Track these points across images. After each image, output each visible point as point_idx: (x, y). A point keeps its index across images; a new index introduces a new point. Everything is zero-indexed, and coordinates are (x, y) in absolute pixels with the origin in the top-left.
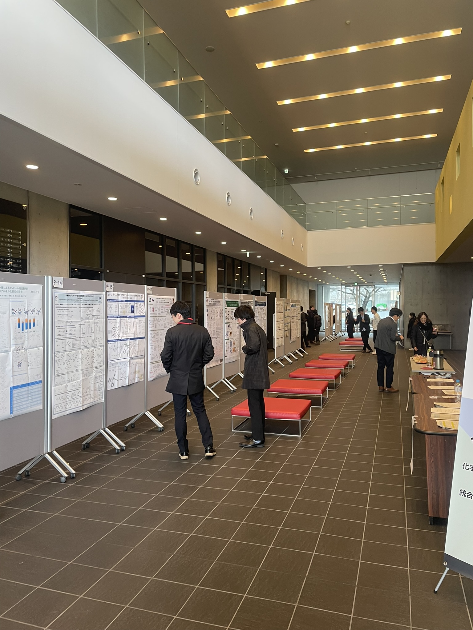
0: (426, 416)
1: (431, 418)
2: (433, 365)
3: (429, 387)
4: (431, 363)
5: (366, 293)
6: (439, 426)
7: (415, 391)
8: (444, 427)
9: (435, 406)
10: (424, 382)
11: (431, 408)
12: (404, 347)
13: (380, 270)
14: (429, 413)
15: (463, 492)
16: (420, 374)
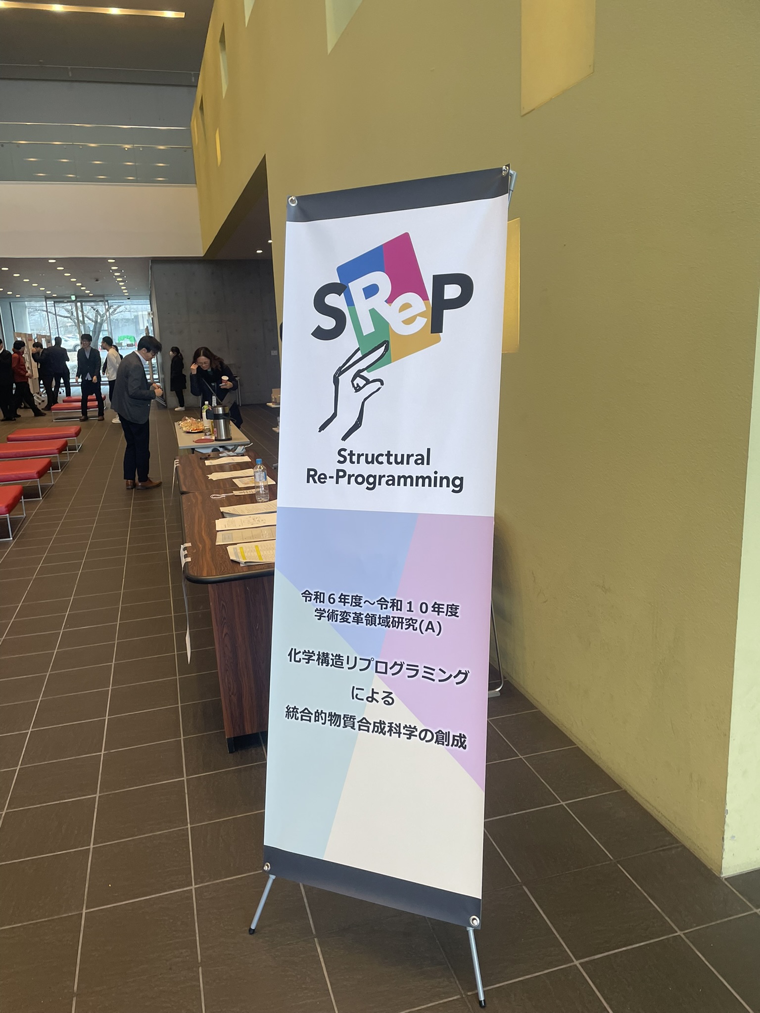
0: (208, 542)
1: (217, 544)
2: (213, 433)
3: (211, 477)
4: (210, 431)
5: (94, 315)
6: (232, 561)
7: (184, 489)
8: (242, 560)
9: (223, 515)
10: (201, 468)
11: (216, 521)
12: (167, 406)
13: (112, 270)
14: (213, 533)
15: (293, 711)
16: (193, 453)
